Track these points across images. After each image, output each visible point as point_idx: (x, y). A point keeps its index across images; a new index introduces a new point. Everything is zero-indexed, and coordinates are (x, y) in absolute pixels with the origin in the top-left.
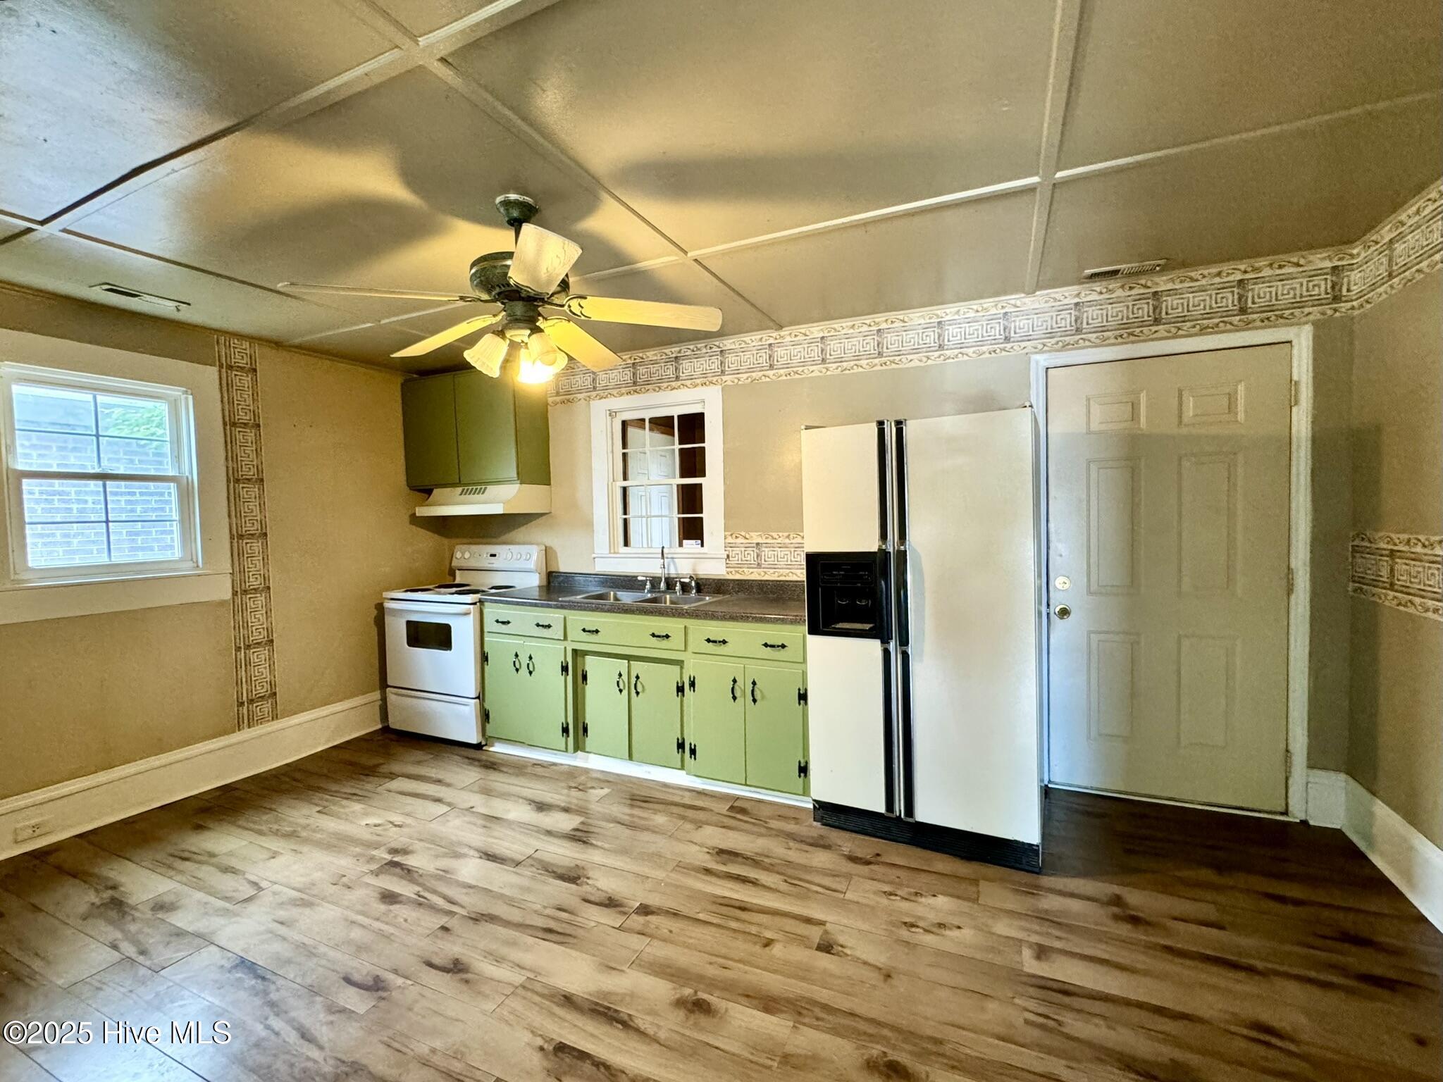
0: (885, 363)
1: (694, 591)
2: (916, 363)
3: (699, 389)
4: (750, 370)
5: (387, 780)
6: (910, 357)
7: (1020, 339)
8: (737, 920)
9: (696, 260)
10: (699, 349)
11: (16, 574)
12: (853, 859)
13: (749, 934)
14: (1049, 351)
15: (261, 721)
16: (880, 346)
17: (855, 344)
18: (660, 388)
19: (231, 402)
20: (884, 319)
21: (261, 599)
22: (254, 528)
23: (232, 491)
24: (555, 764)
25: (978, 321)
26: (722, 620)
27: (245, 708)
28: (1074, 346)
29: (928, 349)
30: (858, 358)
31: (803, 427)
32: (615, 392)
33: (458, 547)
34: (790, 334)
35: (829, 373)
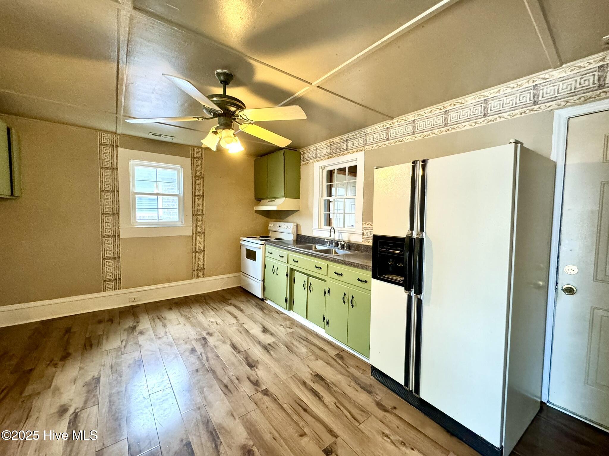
0: (448, 130)
1: (346, 248)
2: (468, 127)
3: (355, 153)
4: (378, 142)
5: (227, 305)
6: (464, 124)
7: (546, 101)
8: (299, 415)
9: (318, 87)
10: (356, 135)
11: (133, 223)
12: (379, 405)
13: (298, 425)
14: (572, 106)
15: (200, 277)
16: (446, 120)
17: (431, 122)
18: (339, 155)
19: (194, 170)
20: (449, 104)
21: (201, 236)
22: (200, 212)
23: (194, 199)
24: (283, 313)
25: (513, 94)
26: (341, 264)
27: (195, 272)
28: (595, 99)
29: (477, 118)
30: (432, 129)
31: (375, 167)
32: (323, 158)
33: (271, 222)
34: (398, 121)
35: (416, 139)
